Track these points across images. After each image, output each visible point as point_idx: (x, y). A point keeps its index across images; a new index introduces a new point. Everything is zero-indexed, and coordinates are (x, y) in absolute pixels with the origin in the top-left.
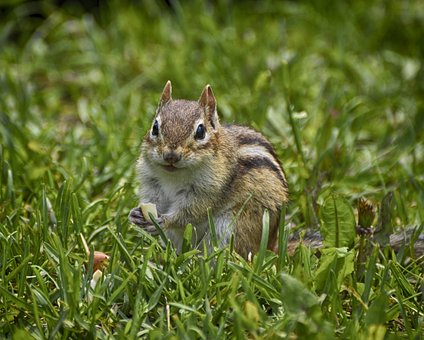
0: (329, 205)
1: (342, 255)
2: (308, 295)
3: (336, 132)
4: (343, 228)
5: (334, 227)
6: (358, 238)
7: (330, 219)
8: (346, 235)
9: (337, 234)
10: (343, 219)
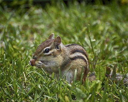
0: (98, 67)
1: (97, 83)
2: (84, 95)
3: (106, 45)
4: (102, 74)
5: (99, 74)
6: (106, 77)
7: (98, 72)
8: (103, 76)
9: (100, 76)
10: (102, 72)
